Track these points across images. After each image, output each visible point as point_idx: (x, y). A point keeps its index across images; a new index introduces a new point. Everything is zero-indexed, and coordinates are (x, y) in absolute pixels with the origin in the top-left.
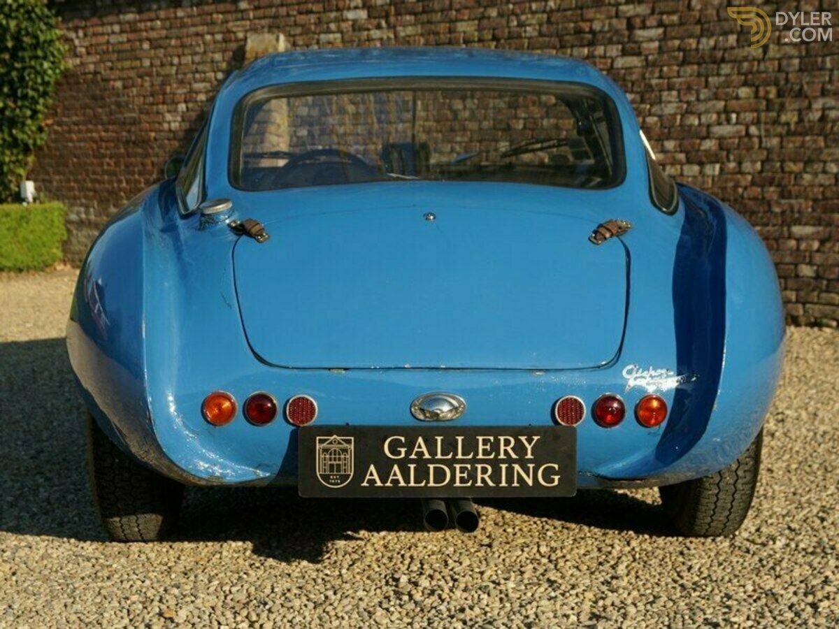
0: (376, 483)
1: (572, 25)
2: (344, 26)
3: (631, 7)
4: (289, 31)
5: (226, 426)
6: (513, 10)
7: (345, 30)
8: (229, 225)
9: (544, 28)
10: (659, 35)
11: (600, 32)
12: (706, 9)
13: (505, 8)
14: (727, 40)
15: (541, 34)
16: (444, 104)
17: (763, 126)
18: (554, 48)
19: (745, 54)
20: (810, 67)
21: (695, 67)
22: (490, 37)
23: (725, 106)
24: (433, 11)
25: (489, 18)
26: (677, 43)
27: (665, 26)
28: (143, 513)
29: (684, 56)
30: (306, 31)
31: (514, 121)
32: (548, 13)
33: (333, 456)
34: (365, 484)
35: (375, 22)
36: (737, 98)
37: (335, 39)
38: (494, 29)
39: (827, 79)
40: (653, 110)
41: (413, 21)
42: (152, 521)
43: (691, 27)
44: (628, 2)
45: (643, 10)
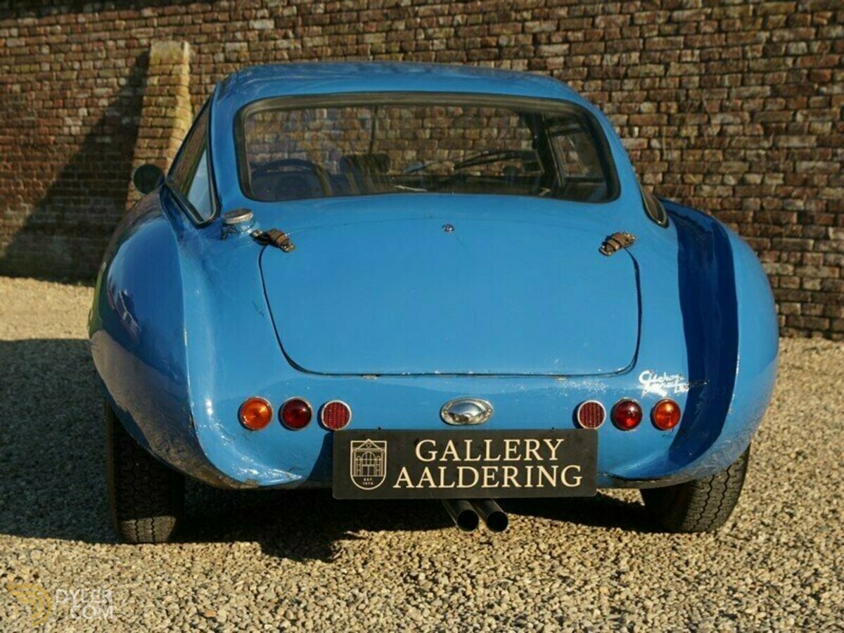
0: (407, 485)
1: (479, 39)
2: (250, 35)
3: (537, 23)
4: (195, 39)
5: (261, 431)
6: (420, 23)
7: (251, 39)
8: (251, 235)
9: (452, 42)
10: (565, 51)
11: (507, 46)
12: (611, 27)
13: (412, 21)
14: (630, 57)
15: (448, 48)
17: (664, 140)
18: (462, 61)
19: (648, 71)
20: (709, 85)
21: (599, 82)
22: (398, 49)
23: (628, 120)
24: (341, 22)
25: (397, 30)
26: (581, 58)
27: (570, 43)
28: (160, 515)
29: (589, 71)
30: (212, 39)
31: (421, 131)
32: (455, 27)
33: (366, 459)
34: (397, 486)
35: (282, 32)
36: (640, 112)
37: (241, 47)
38: (401, 42)
39: (726, 96)
41: (320, 32)
42: (166, 523)
43: (594, 44)
44: (534, 19)
45: (548, 26)
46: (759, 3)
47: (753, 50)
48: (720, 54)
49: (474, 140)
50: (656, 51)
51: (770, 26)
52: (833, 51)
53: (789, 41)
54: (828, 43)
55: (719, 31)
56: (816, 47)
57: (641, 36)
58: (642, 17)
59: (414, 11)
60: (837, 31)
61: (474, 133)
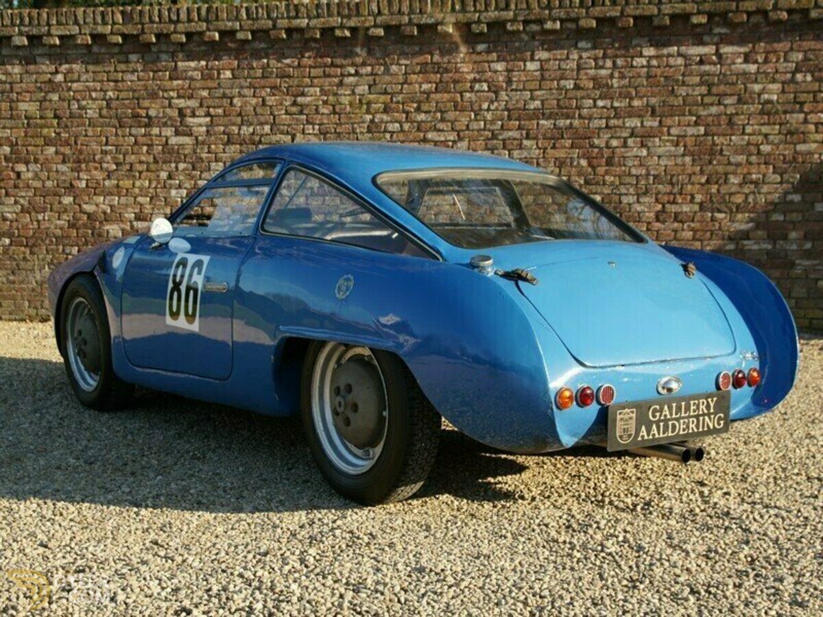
1: (130, 111)
3: (183, 100)
6: (73, 96)
9: (104, 112)
10: (207, 122)
11: (156, 117)
12: (246, 106)
13: (66, 94)
14: (263, 129)
15: (101, 116)
16: (8, 167)
18: (114, 127)
19: (277, 139)
21: (238, 146)
22: (52, 116)
25: (51, 101)
26: (222, 128)
27: (212, 116)
29: (228, 139)
32: (107, 101)
33: (625, 423)
38: (56, 110)
40: (203, 176)
43: (233, 118)
44: (179, 97)
45: (193, 103)
46: (363, 95)
47: (360, 127)
48: (335, 129)
49: (127, 190)
50: (284, 125)
51: (373, 111)
52: (419, 130)
53: (387, 122)
54: (415, 124)
55: (334, 112)
56: (406, 126)
57: (271, 114)
58: (271, 100)
59: (67, 86)
60: (422, 117)
61: (127, 183)
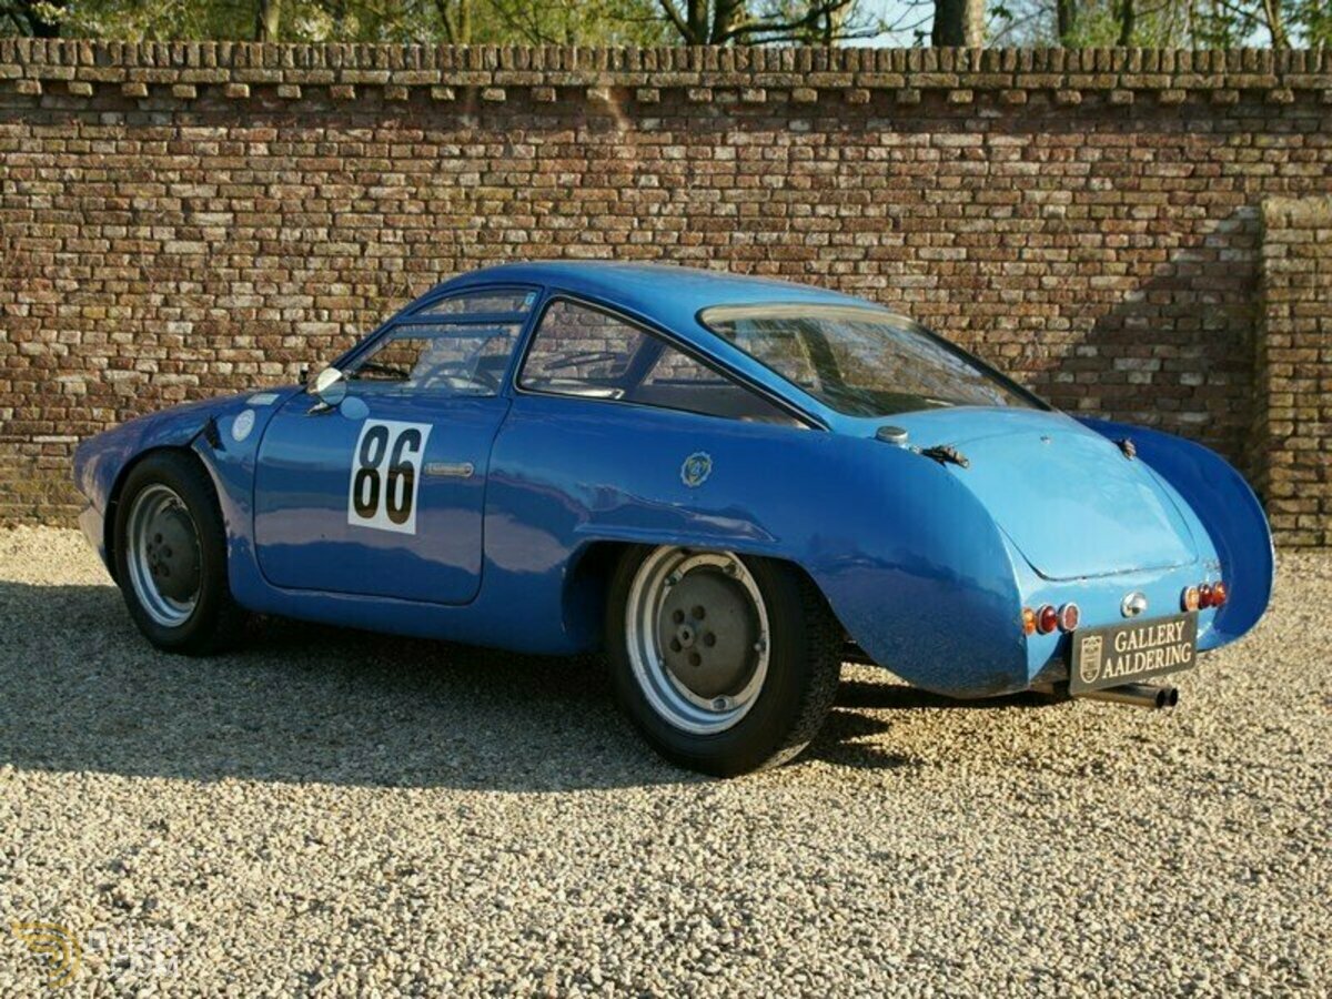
1: (103, 200)
3: (189, 186)
9: (61, 200)
10: (227, 221)
11: (144, 211)
14: (316, 233)
15: (55, 206)
17: (361, 325)
18: (76, 223)
19: (339, 249)
20: (416, 268)
21: (276, 259)
23: (315, 302)
26: (251, 231)
27: (235, 212)
29: (261, 247)
32: (65, 183)
36: (330, 294)
40: (221, 301)
43: (268, 216)
44: (183, 181)
45: (205, 191)
46: (472, 187)
47: (466, 235)
48: (429, 237)
49: (96, 321)
50: (349, 228)
51: (487, 212)
52: (555, 241)
53: (507, 229)
54: (550, 233)
55: (427, 211)
56: (537, 236)
58: (329, 191)
60: (559, 222)
61: (95, 311)
